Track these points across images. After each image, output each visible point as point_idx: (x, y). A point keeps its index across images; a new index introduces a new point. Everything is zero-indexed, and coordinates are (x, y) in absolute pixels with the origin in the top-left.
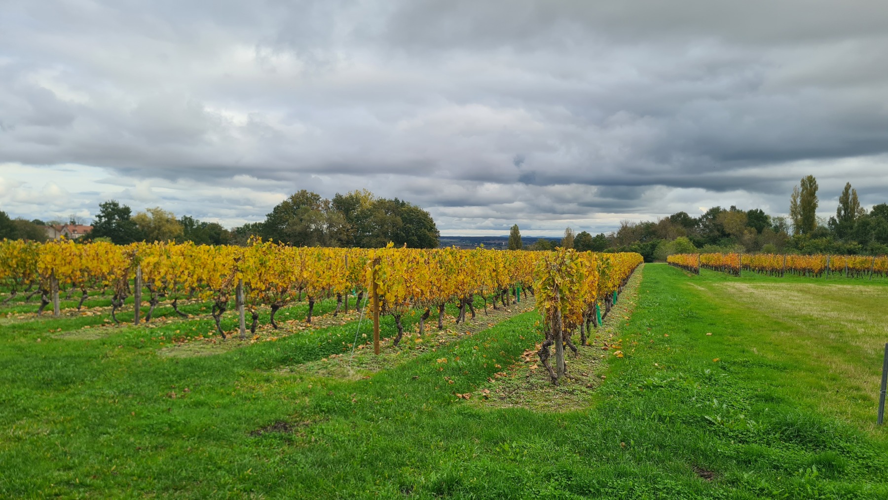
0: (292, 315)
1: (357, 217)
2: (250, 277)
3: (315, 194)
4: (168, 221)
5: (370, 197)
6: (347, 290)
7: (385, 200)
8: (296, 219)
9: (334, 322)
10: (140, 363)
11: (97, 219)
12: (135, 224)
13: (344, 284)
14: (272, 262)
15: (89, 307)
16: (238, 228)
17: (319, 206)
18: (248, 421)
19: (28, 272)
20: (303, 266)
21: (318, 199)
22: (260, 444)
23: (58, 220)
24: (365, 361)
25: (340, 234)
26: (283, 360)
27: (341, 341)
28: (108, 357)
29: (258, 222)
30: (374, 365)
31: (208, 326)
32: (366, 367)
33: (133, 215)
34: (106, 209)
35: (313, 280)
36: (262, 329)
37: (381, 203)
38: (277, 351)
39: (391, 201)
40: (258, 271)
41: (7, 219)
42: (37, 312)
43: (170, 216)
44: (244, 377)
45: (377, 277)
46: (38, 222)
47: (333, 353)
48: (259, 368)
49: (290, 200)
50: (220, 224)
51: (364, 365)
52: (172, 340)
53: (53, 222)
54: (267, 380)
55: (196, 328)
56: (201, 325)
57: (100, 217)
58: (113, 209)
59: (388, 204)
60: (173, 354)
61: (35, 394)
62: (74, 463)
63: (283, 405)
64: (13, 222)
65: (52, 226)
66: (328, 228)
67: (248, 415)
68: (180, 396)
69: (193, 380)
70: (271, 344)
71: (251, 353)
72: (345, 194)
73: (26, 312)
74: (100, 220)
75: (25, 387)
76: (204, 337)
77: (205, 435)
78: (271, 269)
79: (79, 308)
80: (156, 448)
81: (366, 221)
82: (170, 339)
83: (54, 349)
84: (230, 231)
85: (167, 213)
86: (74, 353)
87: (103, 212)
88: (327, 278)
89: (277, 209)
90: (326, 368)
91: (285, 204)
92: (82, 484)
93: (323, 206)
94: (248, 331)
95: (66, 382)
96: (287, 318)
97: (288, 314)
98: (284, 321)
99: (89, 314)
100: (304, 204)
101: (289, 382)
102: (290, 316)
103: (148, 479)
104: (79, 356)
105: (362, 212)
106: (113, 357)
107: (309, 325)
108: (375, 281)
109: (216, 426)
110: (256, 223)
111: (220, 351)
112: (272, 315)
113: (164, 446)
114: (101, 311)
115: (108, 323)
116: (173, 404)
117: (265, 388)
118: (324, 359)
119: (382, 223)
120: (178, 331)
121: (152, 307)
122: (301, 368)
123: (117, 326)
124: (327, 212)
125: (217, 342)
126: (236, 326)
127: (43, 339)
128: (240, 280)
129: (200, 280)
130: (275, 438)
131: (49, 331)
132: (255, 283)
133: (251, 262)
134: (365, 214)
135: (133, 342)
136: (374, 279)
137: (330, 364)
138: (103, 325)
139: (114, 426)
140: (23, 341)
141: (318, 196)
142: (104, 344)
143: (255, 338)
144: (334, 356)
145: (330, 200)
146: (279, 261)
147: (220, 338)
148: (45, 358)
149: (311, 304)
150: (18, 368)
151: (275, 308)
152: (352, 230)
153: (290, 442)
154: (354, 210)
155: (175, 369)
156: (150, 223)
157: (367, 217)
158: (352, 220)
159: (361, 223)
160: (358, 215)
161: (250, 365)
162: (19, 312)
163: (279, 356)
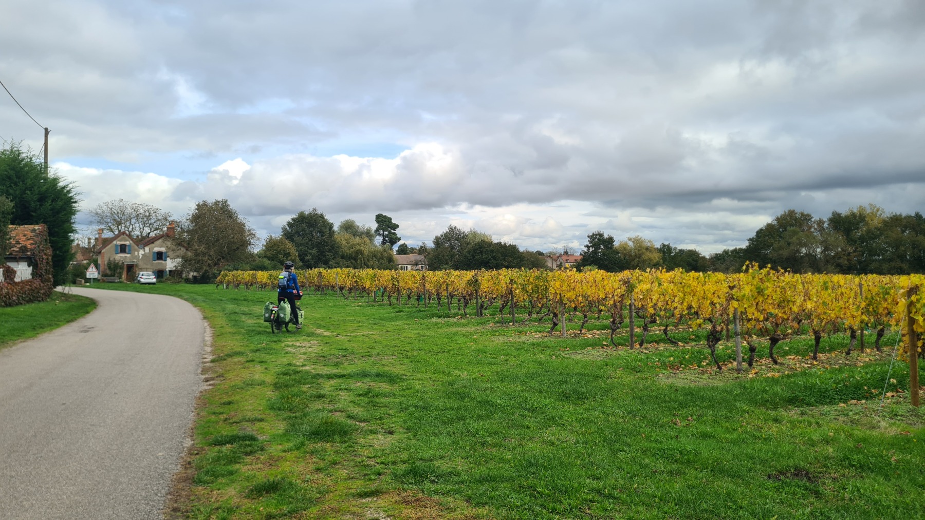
0: (792, 350)
1: (862, 239)
2: (745, 306)
3: (805, 213)
4: (647, 249)
5: (879, 213)
6: (863, 325)
7: (901, 215)
8: (782, 242)
9: (847, 362)
10: (641, 386)
11: (586, 249)
12: (618, 253)
13: (859, 318)
14: (770, 290)
15: (589, 330)
16: (716, 254)
17: (810, 227)
18: (763, 462)
19: (540, 296)
20: (807, 296)
21: (810, 219)
22: (781, 490)
23: (554, 251)
24: (900, 413)
25: (840, 258)
26: (791, 399)
27: (862, 385)
28: (611, 378)
29: (738, 248)
30: (913, 418)
31: (701, 355)
32: (902, 420)
33: (616, 244)
34: (593, 240)
35: (819, 311)
36: (759, 363)
37: (896, 220)
38: (783, 390)
39: (910, 217)
40: (754, 299)
41: (518, 251)
42: (548, 332)
43: (649, 244)
44: (748, 413)
45: (914, 310)
46: (540, 253)
47: (853, 399)
48: (764, 406)
49: (775, 222)
50: (697, 250)
51: (899, 418)
52: (667, 366)
53: (551, 253)
54: (776, 420)
55: (689, 357)
56: (694, 354)
57: (588, 247)
58: (599, 240)
59: (905, 221)
60: (670, 381)
61: (558, 405)
62: (600, 474)
63: (801, 450)
64: (522, 253)
65: (550, 256)
66: (822, 252)
67: (762, 456)
68: (685, 425)
69: (695, 409)
70: (775, 381)
71: (752, 388)
72: (844, 211)
73: (540, 332)
74: (588, 250)
75: (550, 398)
76: (698, 366)
77: (718, 470)
78: (770, 298)
79: (581, 331)
80: (671, 473)
81: (874, 242)
82: (664, 366)
83: (567, 367)
84: (708, 257)
85: (647, 241)
86: (583, 371)
87: (591, 242)
88: (837, 309)
89: (760, 233)
90: (847, 415)
91: (769, 226)
92: (611, 496)
93: (816, 226)
94: (745, 365)
95: (582, 397)
96: (786, 354)
97: (787, 348)
98: (783, 356)
99: (589, 336)
100: (791, 225)
101: (803, 426)
102: (791, 352)
103: (670, 504)
104: (588, 374)
105: (869, 231)
106: (616, 378)
107: (815, 363)
108: (911, 315)
109: (728, 462)
110: (736, 249)
111: (718, 383)
112: (771, 349)
113: (679, 473)
114: (599, 335)
115: (607, 346)
116: (680, 432)
117: (774, 429)
118: (842, 405)
119: (897, 244)
120: (672, 358)
121: (645, 333)
122: (816, 411)
123: (614, 349)
124: (821, 234)
125: (713, 373)
126: (730, 358)
127: (557, 356)
128: (736, 309)
129: (690, 307)
130: (799, 487)
131: (560, 350)
132: (752, 313)
133: (747, 290)
134: (873, 234)
135: (632, 366)
136: (910, 312)
137: (851, 411)
138: (603, 348)
139: (629, 445)
140: (542, 357)
141: (809, 215)
142: (607, 365)
143: (753, 372)
144: (854, 402)
145: (825, 219)
146: (778, 289)
147: (715, 369)
148: (561, 373)
149: (818, 339)
150: (543, 381)
151: (774, 341)
152: (855, 254)
153: (818, 495)
154: (857, 229)
155: (676, 397)
156: (631, 251)
157: (875, 238)
158: (855, 242)
159: (866, 246)
160: (862, 235)
161: (753, 401)
162: (535, 332)
163: (786, 394)
